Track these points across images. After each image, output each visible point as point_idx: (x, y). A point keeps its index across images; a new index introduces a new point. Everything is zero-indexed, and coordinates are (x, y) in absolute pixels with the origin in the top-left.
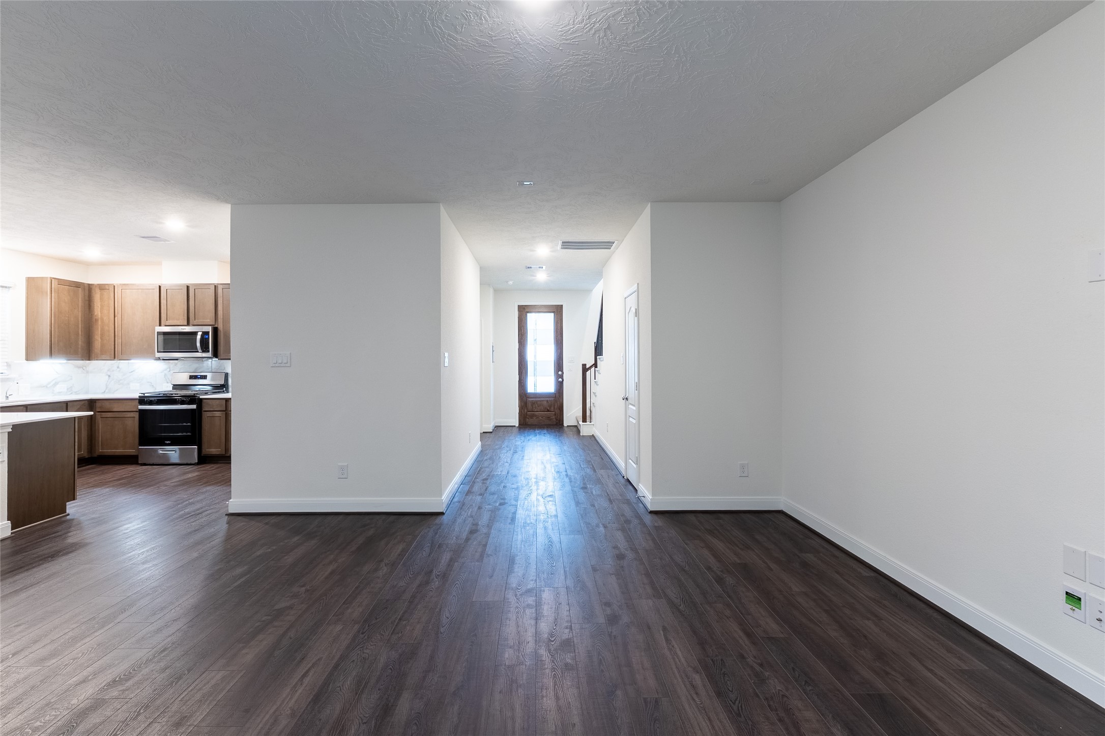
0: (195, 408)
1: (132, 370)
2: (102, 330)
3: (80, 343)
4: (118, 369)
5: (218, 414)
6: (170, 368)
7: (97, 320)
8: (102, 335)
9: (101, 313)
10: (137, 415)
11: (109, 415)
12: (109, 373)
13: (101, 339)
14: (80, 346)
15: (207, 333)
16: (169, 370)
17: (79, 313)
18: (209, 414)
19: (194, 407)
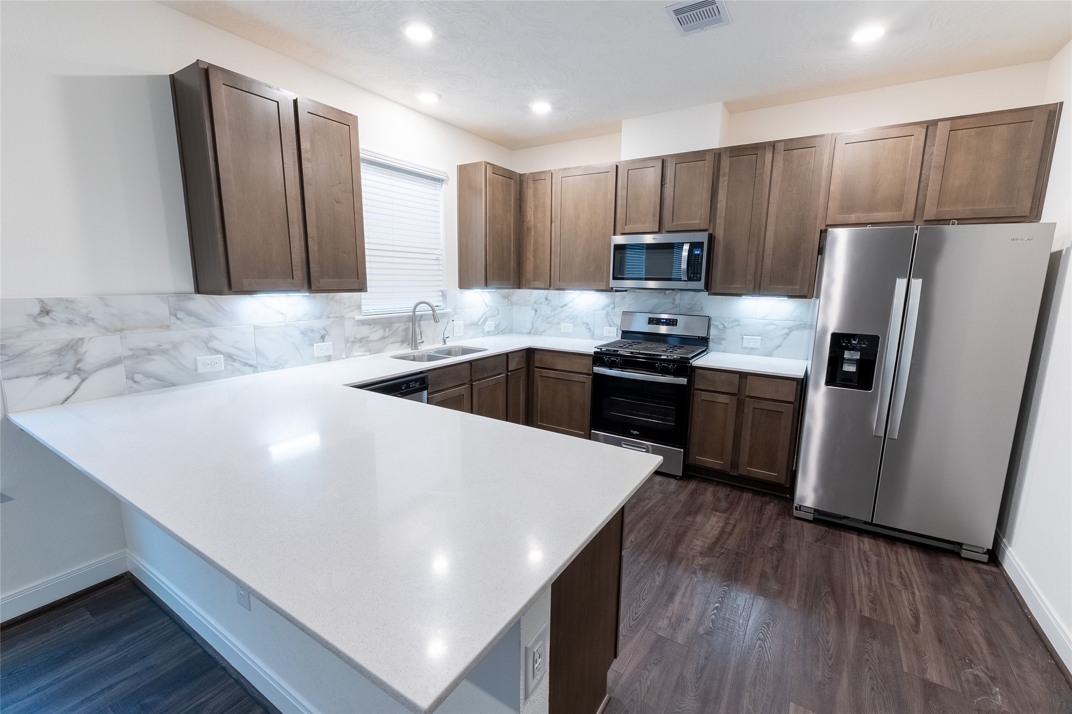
0: (686, 383)
1: (564, 304)
2: (536, 243)
3: (512, 263)
4: (547, 302)
5: (723, 399)
6: (614, 303)
7: (529, 229)
8: (535, 251)
9: (535, 218)
10: (588, 380)
11: (551, 373)
12: (535, 307)
13: (534, 257)
14: (512, 268)
15: (699, 245)
16: (612, 306)
17: (511, 218)
18: (705, 396)
19: (683, 381)
